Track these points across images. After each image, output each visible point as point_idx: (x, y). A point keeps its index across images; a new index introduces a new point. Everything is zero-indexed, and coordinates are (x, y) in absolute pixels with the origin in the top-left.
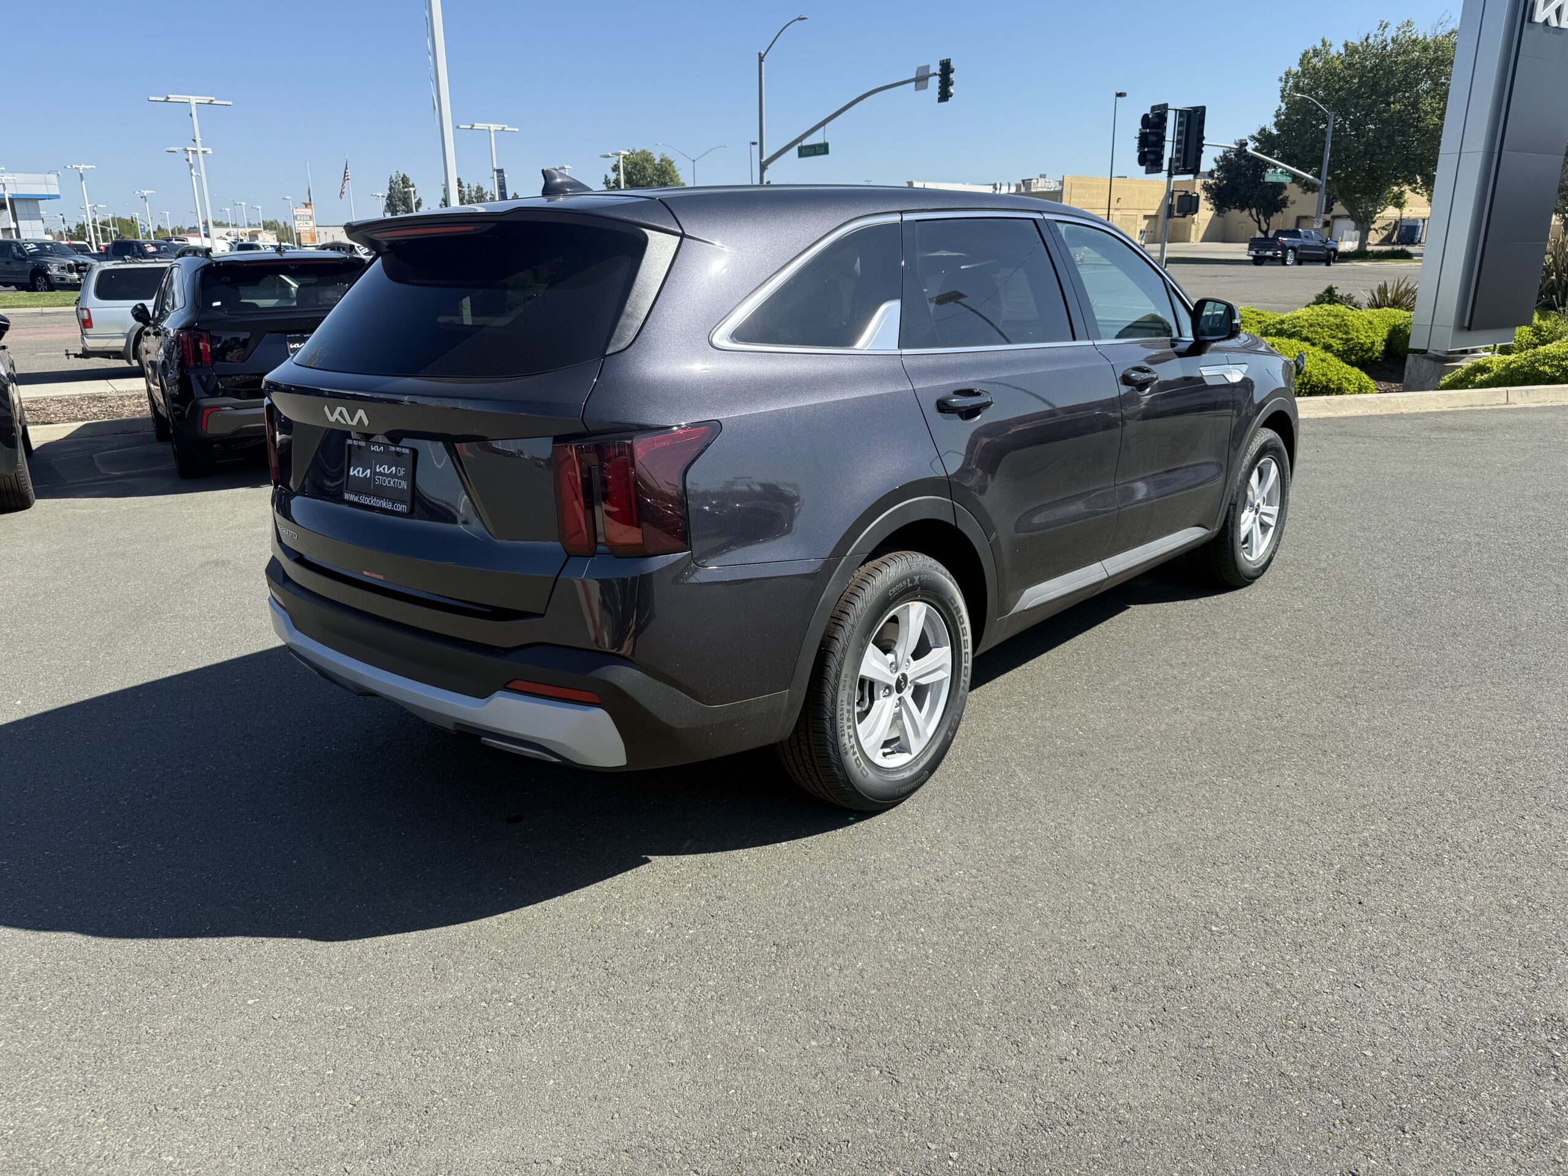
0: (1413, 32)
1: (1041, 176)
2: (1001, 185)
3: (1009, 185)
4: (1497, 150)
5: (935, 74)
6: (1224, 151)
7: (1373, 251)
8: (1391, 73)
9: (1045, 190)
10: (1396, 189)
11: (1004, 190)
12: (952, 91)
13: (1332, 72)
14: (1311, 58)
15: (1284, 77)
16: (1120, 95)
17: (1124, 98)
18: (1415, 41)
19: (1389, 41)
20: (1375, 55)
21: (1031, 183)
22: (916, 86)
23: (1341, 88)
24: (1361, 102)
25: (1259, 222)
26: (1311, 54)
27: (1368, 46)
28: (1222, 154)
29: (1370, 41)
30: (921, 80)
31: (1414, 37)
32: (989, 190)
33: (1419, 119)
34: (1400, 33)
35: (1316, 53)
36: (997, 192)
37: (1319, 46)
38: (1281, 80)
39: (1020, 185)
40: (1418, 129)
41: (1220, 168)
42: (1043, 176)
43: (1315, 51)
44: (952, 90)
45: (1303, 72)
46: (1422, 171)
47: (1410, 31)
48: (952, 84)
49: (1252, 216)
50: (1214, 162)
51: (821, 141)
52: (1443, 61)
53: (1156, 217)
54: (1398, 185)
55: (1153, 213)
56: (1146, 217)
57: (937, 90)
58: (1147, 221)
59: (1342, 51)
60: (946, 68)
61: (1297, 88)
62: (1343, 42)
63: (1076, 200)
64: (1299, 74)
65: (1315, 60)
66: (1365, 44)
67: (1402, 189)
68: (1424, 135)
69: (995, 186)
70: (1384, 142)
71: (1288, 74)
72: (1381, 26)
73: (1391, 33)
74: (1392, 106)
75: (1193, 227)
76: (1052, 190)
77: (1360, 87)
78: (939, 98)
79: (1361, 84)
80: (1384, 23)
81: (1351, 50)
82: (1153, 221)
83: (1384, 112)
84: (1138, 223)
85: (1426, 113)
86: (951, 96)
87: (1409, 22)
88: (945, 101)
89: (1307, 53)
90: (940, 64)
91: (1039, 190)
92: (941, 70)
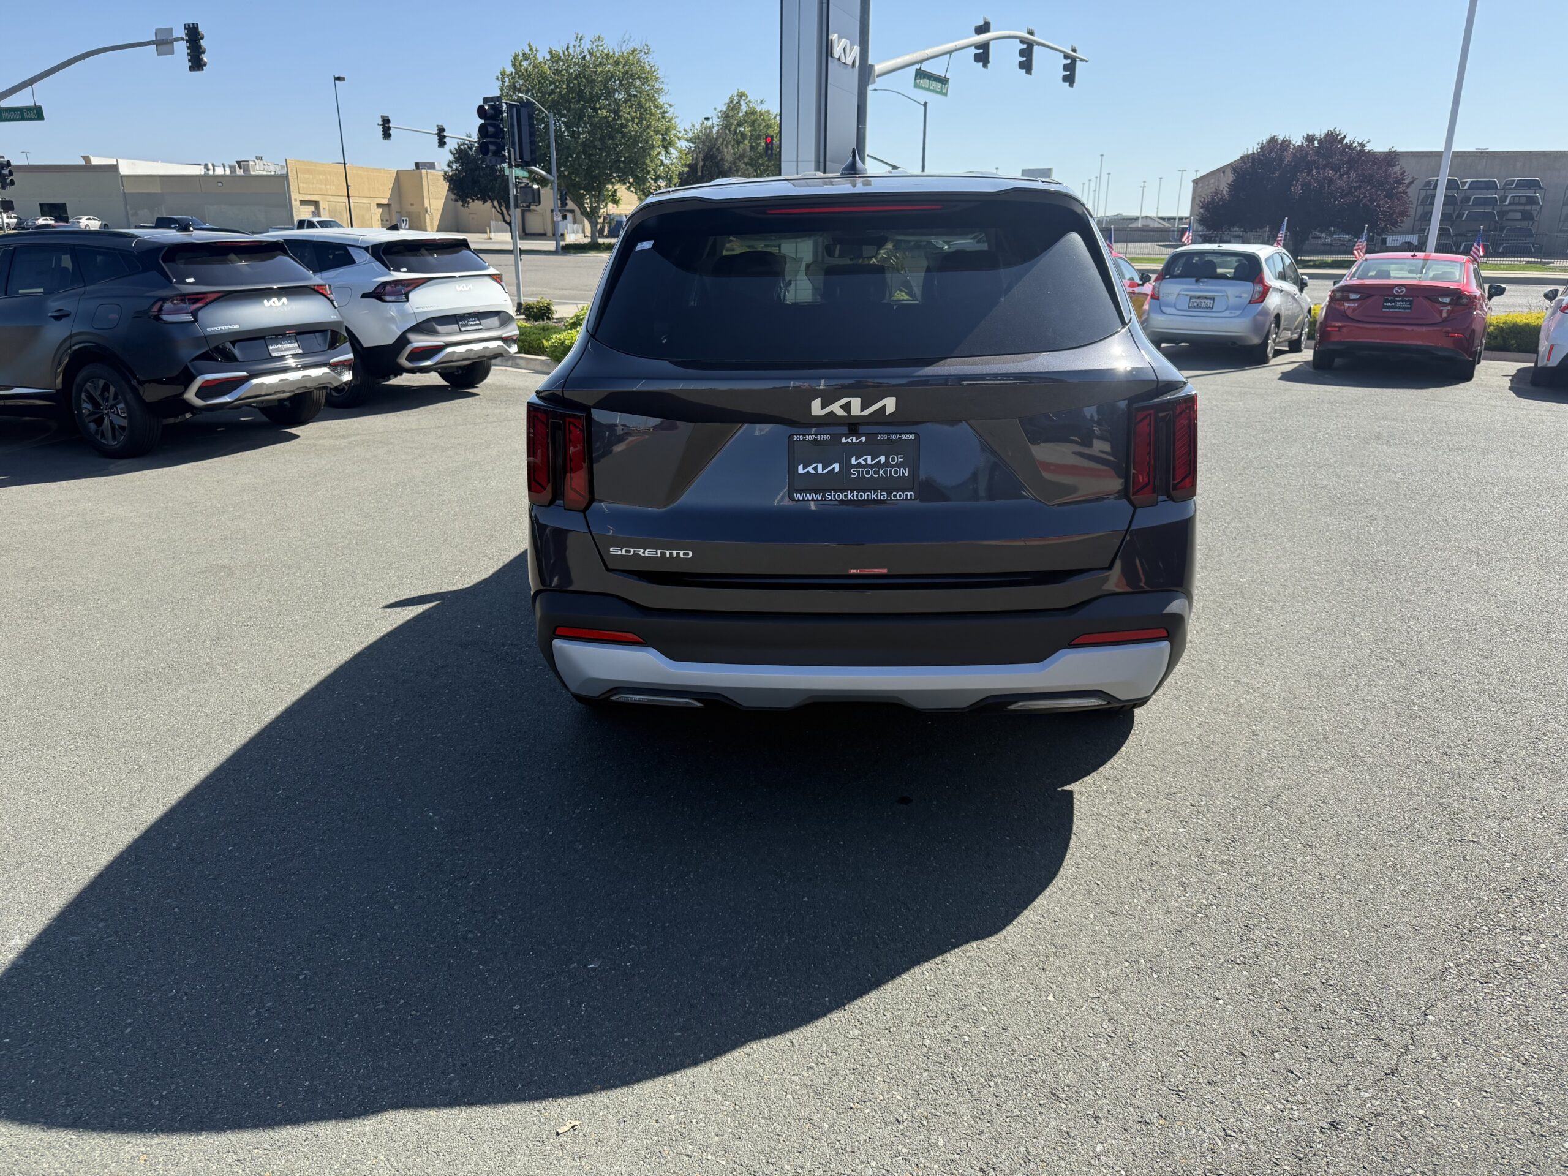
0: (605, 46)
1: (257, 158)
2: (213, 166)
3: (224, 167)
4: (822, 159)
5: (182, 39)
6: (458, 144)
7: (604, 243)
8: (591, 82)
9: (265, 173)
10: (610, 187)
11: (219, 171)
12: (205, 59)
13: (542, 76)
14: (521, 61)
15: (500, 77)
16: (338, 79)
17: (343, 82)
18: (607, 55)
19: (586, 53)
20: (576, 64)
21: (248, 165)
22: (157, 50)
23: (552, 92)
24: (573, 106)
25: (502, 214)
26: (520, 57)
27: (569, 55)
28: (456, 147)
29: (571, 50)
30: (163, 43)
31: (605, 51)
32: (199, 171)
33: (623, 126)
34: (594, 46)
35: (526, 57)
36: (211, 173)
37: (527, 51)
38: (498, 79)
39: (235, 167)
40: (624, 135)
41: (457, 160)
42: (260, 158)
43: (524, 54)
44: (205, 57)
45: (517, 73)
46: (633, 172)
47: (602, 46)
48: (204, 52)
49: (495, 208)
50: (450, 154)
51: (30, 103)
52: (632, 75)
53: (388, 205)
54: (613, 184)
55: (385, 202)
56: (379, 205)
57: (186, 58)
58: (381, 210)
59: (548, 57)
60: (193, 35)
61: (514, 88)
62: (548, 50)
63: (305, 185)
64: (514, 74)
65: (525, 64)
66: (566, 53)
67: (616, 187)
68: (628, 140)
69: (206, 166)
70: (598, 144)
71: (503, 74)
72: (577, 38)
73: (586, 46)
74: (599, 112)
75: (427, 217)
76: (273, 173)
77: (568, 92)
78: (190, 67)
79: (570, 90)
80: (579, 36)
81: (555, 58)
82: (386, 209)
83: (594, 116)
84: (373, 211)
85: (627, 120)
86: (205, 65)
87: (599, 37)
88: (199, 70)
89: (516, 56)
90: (185, 29)
91: (257, 173)
92: (187, 35)
